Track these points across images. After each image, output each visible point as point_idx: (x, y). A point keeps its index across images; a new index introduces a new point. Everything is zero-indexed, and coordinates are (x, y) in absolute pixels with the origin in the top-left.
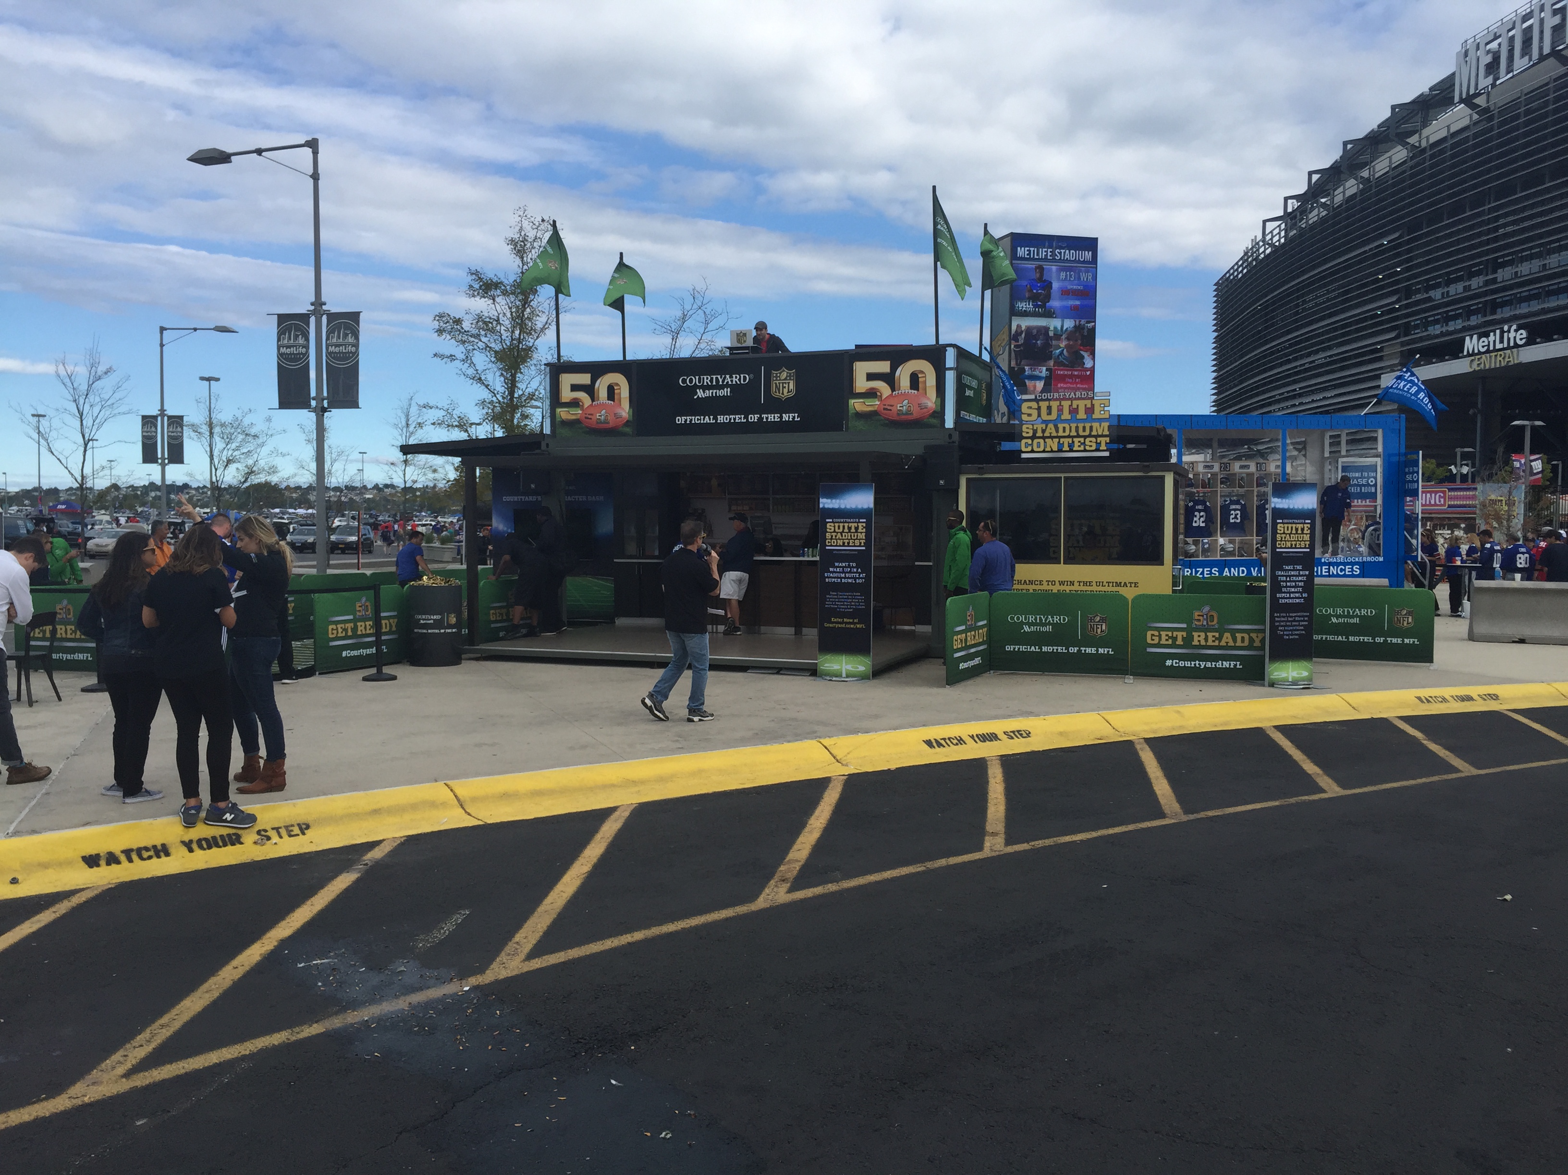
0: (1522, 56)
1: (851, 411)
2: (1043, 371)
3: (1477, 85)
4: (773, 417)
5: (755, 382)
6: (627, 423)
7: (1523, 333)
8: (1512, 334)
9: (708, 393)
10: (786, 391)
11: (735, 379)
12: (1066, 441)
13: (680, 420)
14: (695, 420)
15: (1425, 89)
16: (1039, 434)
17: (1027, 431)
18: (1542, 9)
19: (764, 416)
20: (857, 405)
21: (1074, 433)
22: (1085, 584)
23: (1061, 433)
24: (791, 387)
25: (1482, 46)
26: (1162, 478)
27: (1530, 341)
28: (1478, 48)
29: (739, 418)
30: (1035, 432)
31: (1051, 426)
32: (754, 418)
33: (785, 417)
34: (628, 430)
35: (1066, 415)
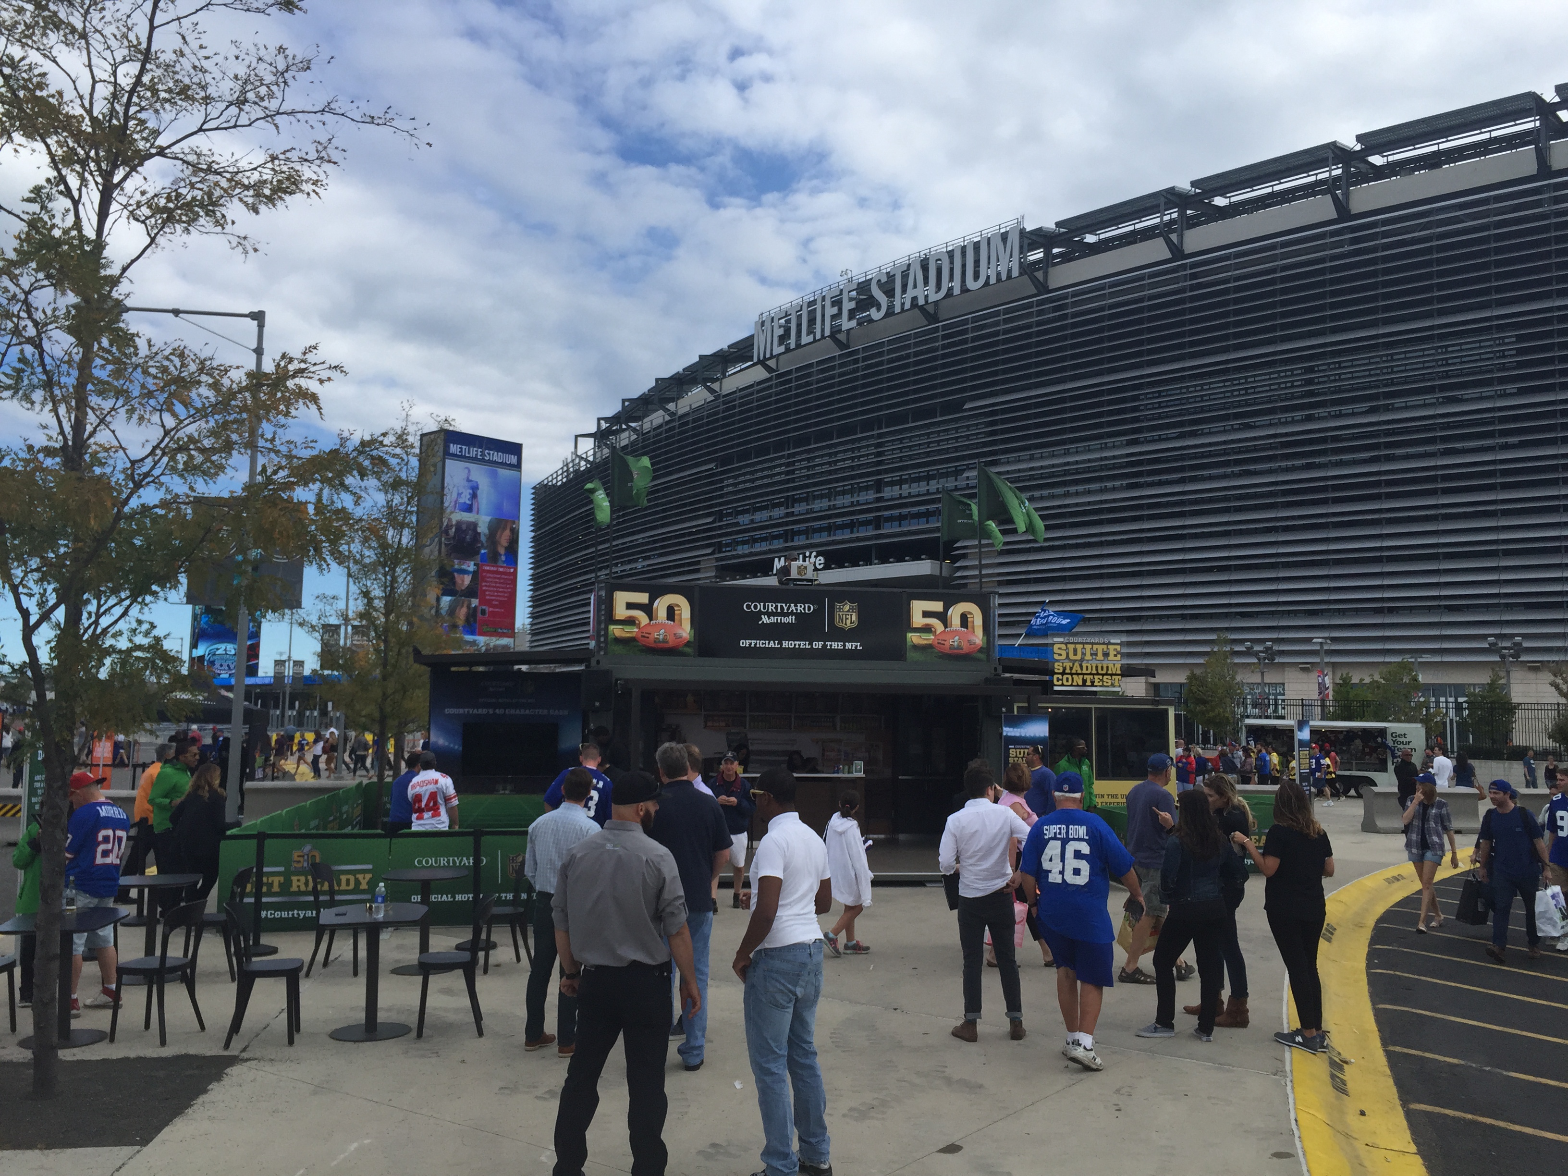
0: (808, 335)
1: (909, 644)
2: (471, 566)
3: (772, 350)
4: (836, 645)
5: (819, 612)
6: (688, 644)
7: (821, 559)
8: (813, 560)
9: (773, 620)
10: (848, 622)
11: (800, 608)
12: (1088, 678)
13: (744, 643)
14: (760, 644)
15: (724, 345)
16: (1068, 671)
17: (1058, 668)
18: (823, 299)
19: (828, 643)
20: (914, 638)
21: (1094, 672)
22: (1113, 796)
23: (1084, 671)
24: (854, 618)
25: (776, 320)
26: (1167, 711)
27: (827, 567)
28: (772, 321)
29: (804, 645)
30: (1065, 669)
31: (1077, 664)
32: (818, 645)
33: (848, 646)
34: (688, 650)
35: (1088, 657)
